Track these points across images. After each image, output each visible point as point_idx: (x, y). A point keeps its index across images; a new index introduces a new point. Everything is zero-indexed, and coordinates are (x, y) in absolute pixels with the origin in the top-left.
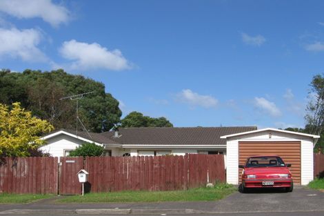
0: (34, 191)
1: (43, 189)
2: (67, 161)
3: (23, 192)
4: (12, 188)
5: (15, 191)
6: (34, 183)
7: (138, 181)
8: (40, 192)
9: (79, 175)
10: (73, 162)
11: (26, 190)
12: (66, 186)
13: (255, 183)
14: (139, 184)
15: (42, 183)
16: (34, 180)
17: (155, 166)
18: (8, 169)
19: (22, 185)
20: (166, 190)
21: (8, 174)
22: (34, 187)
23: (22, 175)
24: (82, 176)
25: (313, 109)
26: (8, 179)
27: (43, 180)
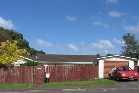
0: (21, 82)
1: (26, 81)
2: (38, 68)
3: (16, 83)
4: (10, 81)
5: (12, 82)
6: (21, 79)
7: (70, 77)
8: (24, 83)
9: (47, 75)
10: (41, 68)
11: (17, 81)
12: (37, 80)
13: (125, 77)
14: (71, 78)
15: (25, 78)
16: (21, 77)
17: (78, 70)
18: (8, 72)
19: (15, 80)
20: (83, 81)
21: (8, 74)
22: (21, 80)
23: (15, 75)
24: (48, 75)
25: (124, 48)
26: (8, 77)
27: (26, 77)
